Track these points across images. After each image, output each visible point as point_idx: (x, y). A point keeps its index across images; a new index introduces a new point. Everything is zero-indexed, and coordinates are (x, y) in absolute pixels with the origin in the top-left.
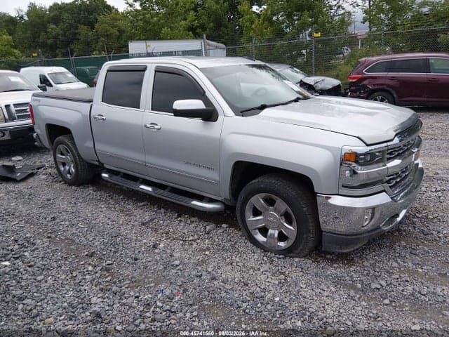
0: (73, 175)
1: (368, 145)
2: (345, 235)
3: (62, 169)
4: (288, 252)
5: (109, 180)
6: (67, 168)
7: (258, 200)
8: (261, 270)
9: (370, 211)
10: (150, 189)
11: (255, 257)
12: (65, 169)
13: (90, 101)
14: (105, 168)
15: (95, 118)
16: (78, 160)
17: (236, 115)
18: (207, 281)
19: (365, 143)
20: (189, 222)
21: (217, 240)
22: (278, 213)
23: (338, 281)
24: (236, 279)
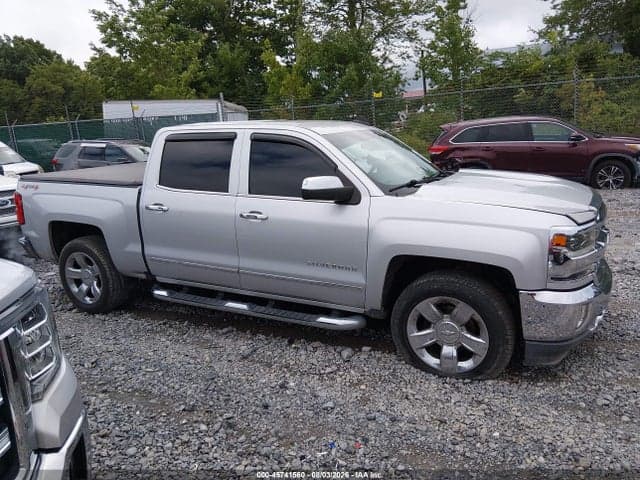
0: (97, 298)
1: (579, 225)
2: (556, 342)
3: (75, 289)
4: (474, 375)
5: (169, 299)
6: (84, 287)
7: (427, 308)
8: (453, 401)
9: (584, 307)
10: (244, 307)
11: (433, 384)
12: (80, 290)
13: (137, 184)
14: (158, 282)
15: (147, 208)
16: (109, 274)
17: (386, 194)
18: (387, 424)
19: (575, 222)
20: (310, 348)
21: (366, 369)
22: (457, 322)
23: (555, 403)
24: (426, 417)
